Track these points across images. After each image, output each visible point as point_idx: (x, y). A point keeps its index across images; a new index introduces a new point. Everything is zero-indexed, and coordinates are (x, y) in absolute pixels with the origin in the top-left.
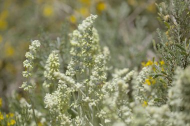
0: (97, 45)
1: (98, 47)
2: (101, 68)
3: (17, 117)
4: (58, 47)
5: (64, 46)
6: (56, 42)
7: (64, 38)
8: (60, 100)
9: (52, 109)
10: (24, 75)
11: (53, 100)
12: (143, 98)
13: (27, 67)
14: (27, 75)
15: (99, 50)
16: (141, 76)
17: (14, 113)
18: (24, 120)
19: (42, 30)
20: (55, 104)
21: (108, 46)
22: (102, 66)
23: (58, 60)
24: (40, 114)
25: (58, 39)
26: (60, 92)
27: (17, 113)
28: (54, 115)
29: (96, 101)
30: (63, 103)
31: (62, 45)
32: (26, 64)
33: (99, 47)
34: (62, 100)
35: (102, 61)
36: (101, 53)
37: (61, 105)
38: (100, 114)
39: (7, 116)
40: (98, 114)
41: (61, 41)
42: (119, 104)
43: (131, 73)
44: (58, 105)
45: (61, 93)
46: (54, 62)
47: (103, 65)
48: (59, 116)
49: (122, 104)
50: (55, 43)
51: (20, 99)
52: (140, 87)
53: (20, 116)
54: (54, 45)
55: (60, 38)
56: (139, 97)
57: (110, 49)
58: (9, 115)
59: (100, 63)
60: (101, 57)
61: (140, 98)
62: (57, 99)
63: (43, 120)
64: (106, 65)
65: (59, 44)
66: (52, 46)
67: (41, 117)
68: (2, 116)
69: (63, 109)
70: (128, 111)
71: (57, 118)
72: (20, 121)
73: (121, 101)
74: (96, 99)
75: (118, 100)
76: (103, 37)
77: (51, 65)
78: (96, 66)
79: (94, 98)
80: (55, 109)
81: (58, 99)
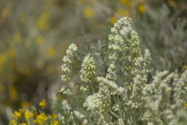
0: (138, 48)
1: (138, 50)
2: (141, 70)
3: (60, 119)
4: (99, 50)
5: (105, 49)
6: (97, 44)
7: (105, 40)
8: (101, 103)
9: (94, 111)
10: (62, 79)
11: (95, 103)
12: (185, 101)
13: (65, 71)
14: (66, 79)
15: (140, 53)
16: (183, 79)
17: (57, 114)
18: (67, 121)
19: (83, 32)
20: (97, 106)
21: (149, 48)
22: (143, 69)
23: (94, 63)
24: (82, 116)
25: (99, 41)
26: (102, 94)
27: (60, 115)
28: (95, 117)
29: (139, 104)
30: (104, 105)
31: (103, 48)
32: (64, 68)
33: (140, 50)
34: (104, 103)
35: (142, 63)
36: (141, 55)
37: (103, 108)
38: (143, 117)
39: (51, 117)
40: (141, 117)
41: (102, 44)
42: (162, 107)
43: (171, 75)
44: (99, 107)
45: (102, 96)
46: (90, 65)
47: (144, 67)
48: (101, 118)
49: (165, 108)
50: (96, 46)
51: (62, 101)
52: (182, 90)
53: (63, 118)
54: (95, 48)
55: (101, 40)
56: (181, 100)
57: (150, 51)
58: (53, 117)
59: (140, 65)
60: (141, 60)
61: (182, 102)
62: (98, 102)
63: (85, 121)
64: (146, 68)
65: (100, 46)
66: (93, 49)
67: (83, 119)
68: (45, 117)
69: (105, 111)
70: (171, 114)
71: (99, 120)
72: (63, 122)
73: (164, 104)
74: (140, 103)
75: (161, 103)
76: (144, 39)
77: (87, 67)
78: (136, 69)
79: (137, 101)
80: (96, 111)
81: (100, 101)
